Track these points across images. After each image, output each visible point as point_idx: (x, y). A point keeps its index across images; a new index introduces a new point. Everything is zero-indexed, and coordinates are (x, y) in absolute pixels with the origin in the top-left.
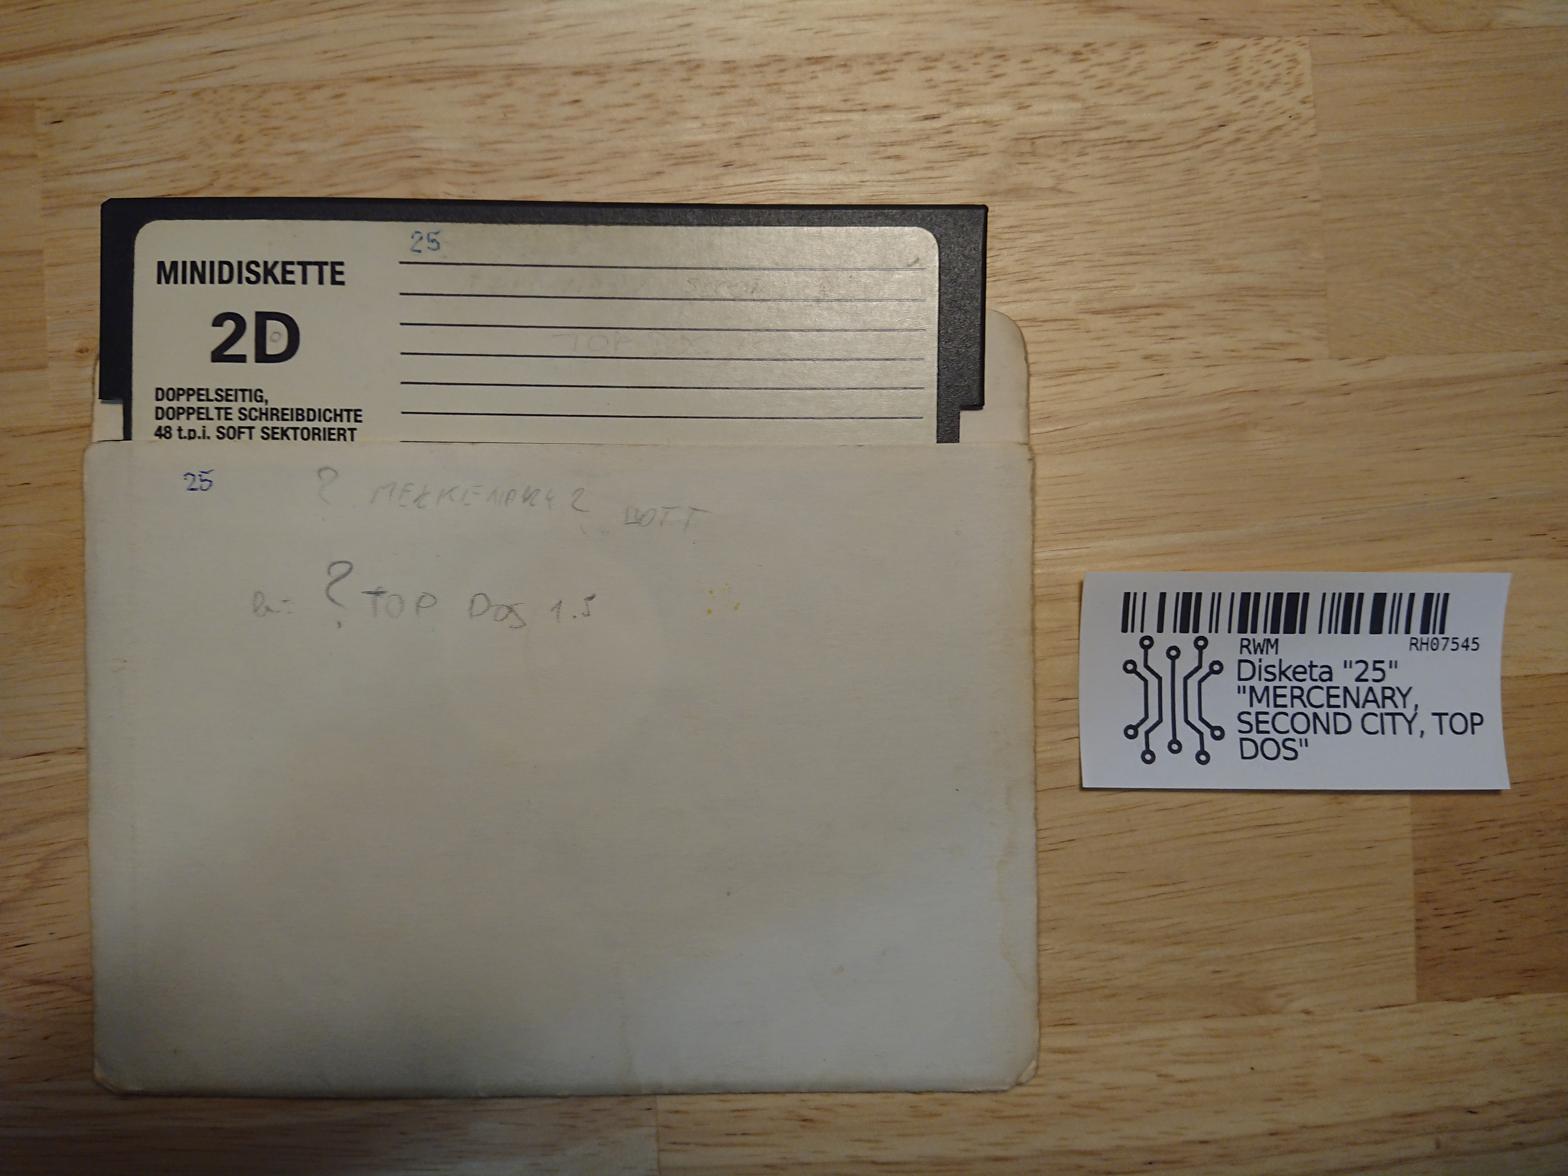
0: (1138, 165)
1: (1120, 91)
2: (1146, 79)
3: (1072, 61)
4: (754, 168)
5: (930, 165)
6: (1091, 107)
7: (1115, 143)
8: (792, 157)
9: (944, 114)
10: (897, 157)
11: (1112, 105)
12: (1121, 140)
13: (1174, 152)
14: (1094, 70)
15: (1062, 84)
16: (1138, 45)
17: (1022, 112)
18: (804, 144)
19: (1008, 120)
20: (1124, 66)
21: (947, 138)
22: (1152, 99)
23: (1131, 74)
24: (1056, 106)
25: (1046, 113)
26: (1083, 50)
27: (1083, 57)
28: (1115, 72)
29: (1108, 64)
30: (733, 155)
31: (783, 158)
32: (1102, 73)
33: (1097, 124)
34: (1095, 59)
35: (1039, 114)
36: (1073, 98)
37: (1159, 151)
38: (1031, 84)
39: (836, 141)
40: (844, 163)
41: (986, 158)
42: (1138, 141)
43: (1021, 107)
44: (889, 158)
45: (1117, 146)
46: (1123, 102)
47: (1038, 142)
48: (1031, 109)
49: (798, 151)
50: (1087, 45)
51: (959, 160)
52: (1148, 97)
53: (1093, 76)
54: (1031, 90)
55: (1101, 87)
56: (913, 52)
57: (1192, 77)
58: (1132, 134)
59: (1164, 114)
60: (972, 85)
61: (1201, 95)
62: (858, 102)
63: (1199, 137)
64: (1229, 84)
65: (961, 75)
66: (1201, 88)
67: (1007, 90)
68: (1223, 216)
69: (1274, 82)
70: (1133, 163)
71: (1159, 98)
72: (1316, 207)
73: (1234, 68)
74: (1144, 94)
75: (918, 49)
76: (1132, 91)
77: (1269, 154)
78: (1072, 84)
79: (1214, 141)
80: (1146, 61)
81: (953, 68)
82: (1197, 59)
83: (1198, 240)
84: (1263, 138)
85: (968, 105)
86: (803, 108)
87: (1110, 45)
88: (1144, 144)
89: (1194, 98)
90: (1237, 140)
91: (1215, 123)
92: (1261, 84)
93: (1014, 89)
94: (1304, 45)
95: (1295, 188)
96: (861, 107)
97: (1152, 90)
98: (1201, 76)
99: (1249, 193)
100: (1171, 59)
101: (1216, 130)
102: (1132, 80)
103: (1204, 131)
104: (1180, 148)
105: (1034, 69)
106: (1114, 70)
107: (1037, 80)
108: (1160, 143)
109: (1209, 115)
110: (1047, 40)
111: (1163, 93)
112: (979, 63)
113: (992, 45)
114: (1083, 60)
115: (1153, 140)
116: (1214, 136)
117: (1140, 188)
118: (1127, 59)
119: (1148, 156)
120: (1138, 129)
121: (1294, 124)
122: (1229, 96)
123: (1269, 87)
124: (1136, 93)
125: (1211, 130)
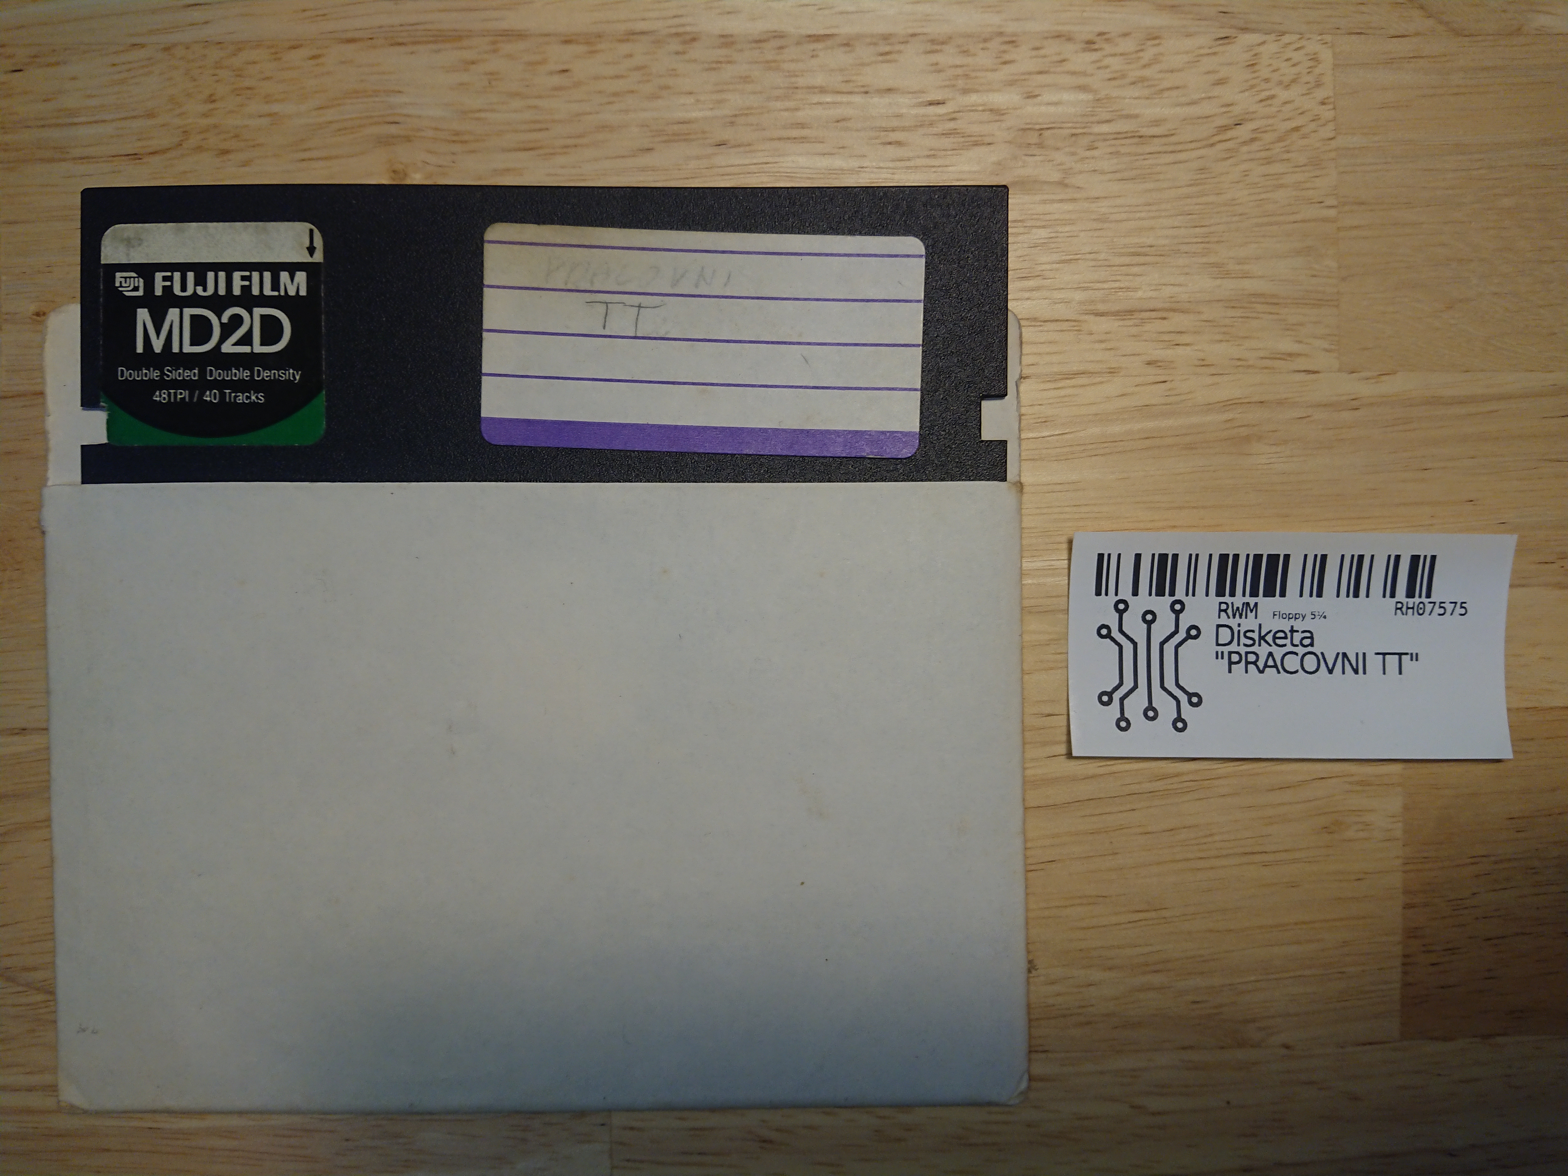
0: (1150, 162)
1: (1133, 83)
2: (1161, 72)
3: (1084, 50)
4: (748, 148)
5: (932, 152)
6: (1103, 99)
7: (1126, 138)
8: (789, 138)
9: (949, 99)
10: (899, 143)
11: (1124, 98)
12: (1133, 135)
13: (1187, 150)
14: (1107, 61)
15: (1073, 73)
16: (1154, 37)
17: (1030, 101)
18: (802, 126)
19: (1016, 109)
20: (1139, 58)
21: (952, 125)
22: (1166, 94)
23: (1145, 66)
24: (1066, 96)
25: (1056, 104)
26: (1096, 39)
27: (1096, 46)
28: (1129, 64)
29: (1121, 54)
30: (727, 134)
31: (780, 139)
32: (1116, 63)
33: (1108, 118)
34: (1108, 48)
35: (1049, 104)
36: (1083, 88)
37: (1171, 148)
38: (1040, 73)
39: (835, 124)
40: (843, 148)
41: (992, 148)
42: (1151, 137)
43: (1031, 96)
44: (890, 143)
45: (1128, 141)
46: (1137, 95)
47: (1047, 133)
48: (1040, 98)
49: (795, 133)
50: (1100, 34)
51: (963, 149)
52: (1162, 90)
53: (1107, 67)
54: (1040, 78)
55: (1114, 79)
56: (920, 34)
57: (1208, 73)
58: (1144, 129)
59: (1178, 110)
60: (979, 70)
61: (1217, 91)
62: (859, 84)
63: (1214, 135)
64: (1247, 81)
65: (969, 60)
66: (1218, 84)
67: (1016, 77)
68: (1235, 219)
69: (1294, 81)
70: (1144, 159)
71: (1174, 93)
72: (1332, 213)
73: (1253, 65)
74: (1158, 88)
75: (925, 30)
76: (1146, 84)
77: (1286, 156)
78: (1084, 74)
79: (1229, 140)
80: (1161, 54)
81: (960, 52)
82: (1215, 54)
83: (1208, 243)
84: (1280, 139)
85: (975, 92)
86: (802, 88)
87: (1125, 35)
88: (1156, 140)
89: (1210, 95)
90: (1253, 140)
91: (1231, 122)
92: (1280, 83)
93: (1023, 77)
94: (1326, 43)
95: (1311, 192)
96: (863, 90)
97: (1166, 84)
98: (1217, 72)
99: (1263, 196)
100: (1187, 53)
101: (1232, 129)
102: (1147, 72)
103: (1219, 129)
104: (1193, 145)
105: (1045, 57)
106: (1128, 61)
107: (1047, 69)
108: (1173, 139)
109: (1225, 113)
110: (1060, 28)
111: (1178, 88)
112: (987, 49)
113: (1002, 30)
114: (1096, 50)
115: (1166, 136)
116: (1229, 134)
117: (1150, 185)
118: (1141, 51)
119: (1161, 152)
120: (1150, 124)
121: (1312, 126)
122: (1247, 94)
123: (1289, 85)
124: (1150, 86)
125: (1226, 128)
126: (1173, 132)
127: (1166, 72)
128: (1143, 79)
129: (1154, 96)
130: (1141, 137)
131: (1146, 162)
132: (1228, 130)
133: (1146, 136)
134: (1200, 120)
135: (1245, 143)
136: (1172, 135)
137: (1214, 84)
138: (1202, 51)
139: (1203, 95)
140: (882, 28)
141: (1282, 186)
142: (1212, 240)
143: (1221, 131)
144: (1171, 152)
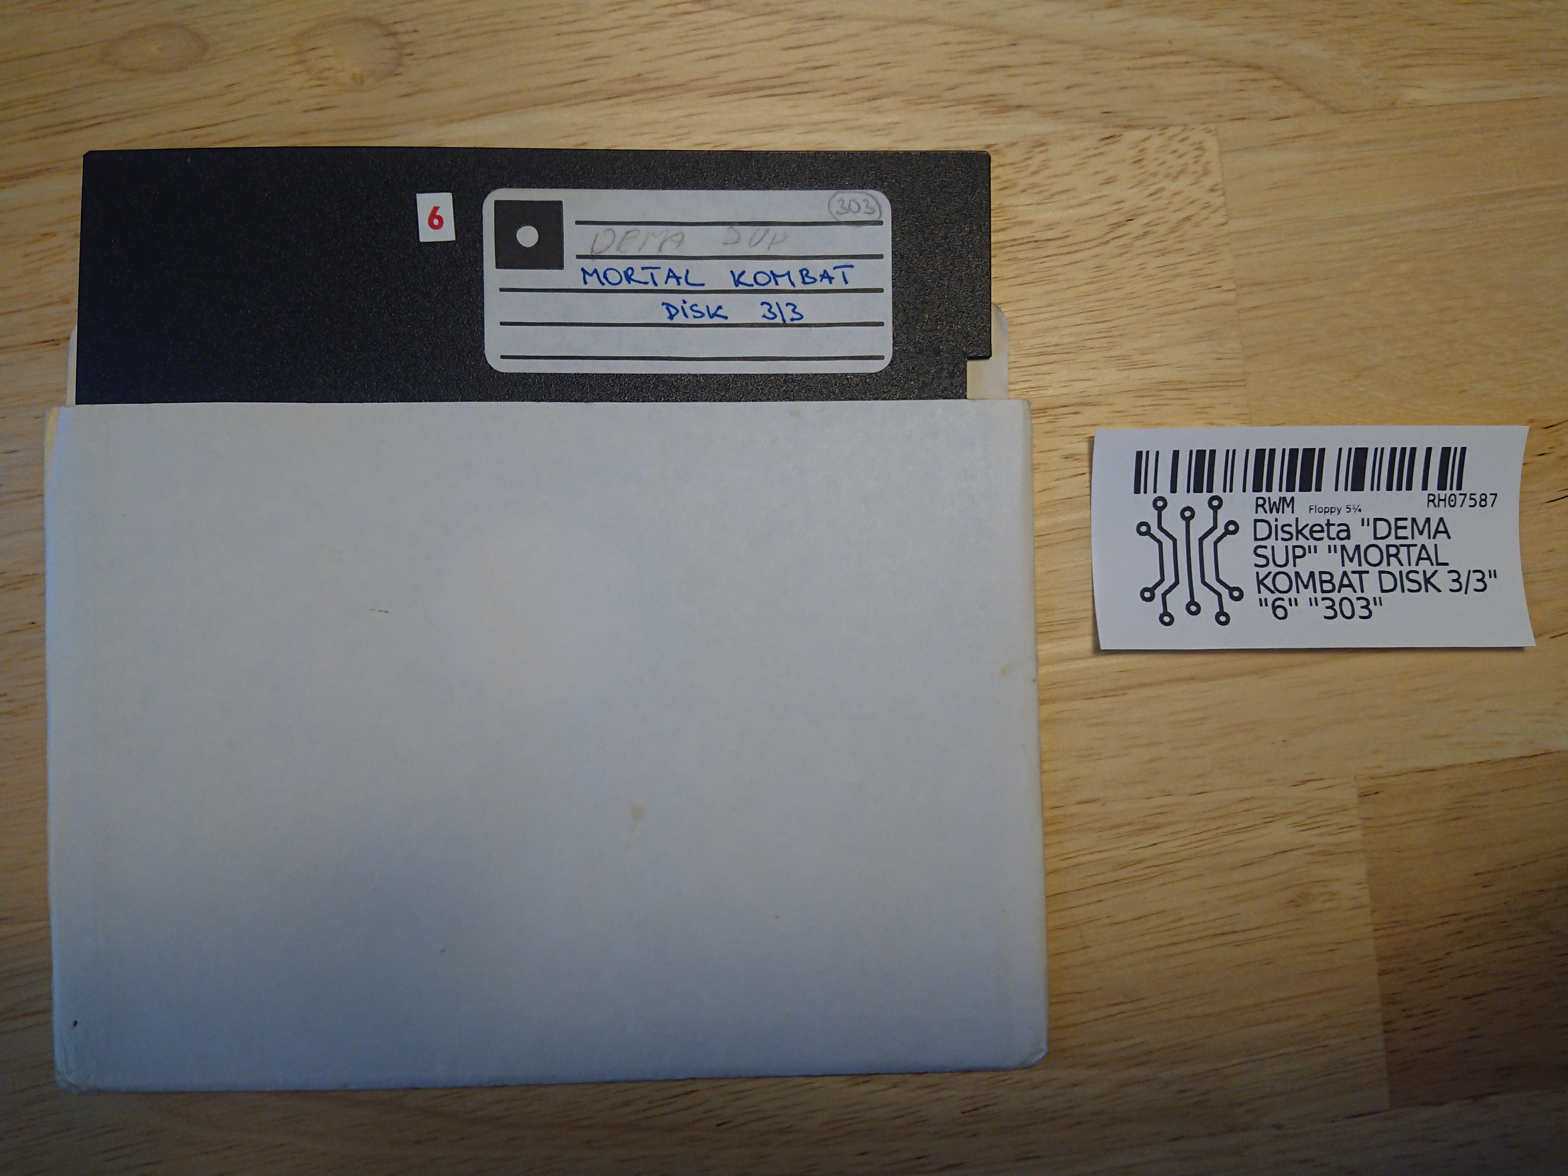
0: (1048, 264)
1: (1024, 191)
7: (1022, 244)
11: (1017, 206)
12: (1029, 240)
13: (1083, 250)
16: (1040, 144)
20: (1028, 166)
23: (1034, 173)
28: (1019, 172)
29: (1011, 164)
42: (1047, 240)
46: (1029, 202)
55: (1005, 188)
57: (1097, 173)
58: (1039, 234)
59: (1070, 212)
61: (1107, 190)
63: (1106, 233)
68: (1135, 312)
69: (1181, 172)
70: (1041, 263)
71: (1064, 196)
72: (1231, 296)
73: (1140, 161)
74: (1047, 193)
77: (1180, 246)
79: (1122, 236)
80: (1049, 159)
82: (1101, 154)
83: (1112, 337)
84: (1173, 230)
88: (1051, 243)
89: (1100, 195)
92: (1168, 175)
94: (1210, 131)
95: (1207, 278)
97: (1056, 189)
98: (1106, 171)
99: (1160, 287)
101: (1124, 225)
102: (1036, 179)
103: (1113, 226)
104: (1087, 245)
106: (1017, 170)
108: (1067, 241)
109: (1117, 210)
111: (1067, 191)
115: (1060, 238)
117: (1049, 287)
118: (1030, 158)
119: (1056, 255)
120: (1045, 228)
121: (1205, 213)
122: (1136, 189)
123: (1176, 177)
124: (1040, 192)
125: (1119, 225)
126: (1068, 234)
127: (1055, 176)
128: (1033, 186)
129: (1046, 201)
130: (1037, 241)
131: (1044, 265)
132: (1119, 226)
133: (1043, 240)
134: (1091, 221)
135: (1137, 238)
136: (1068, 236)
137: (1103, 184)
138: (1087, 154)
139: (1093, 195)
141: (1181, 275)
142: (1116, 333)
143: (1114, 228)
144: (1067, 253)
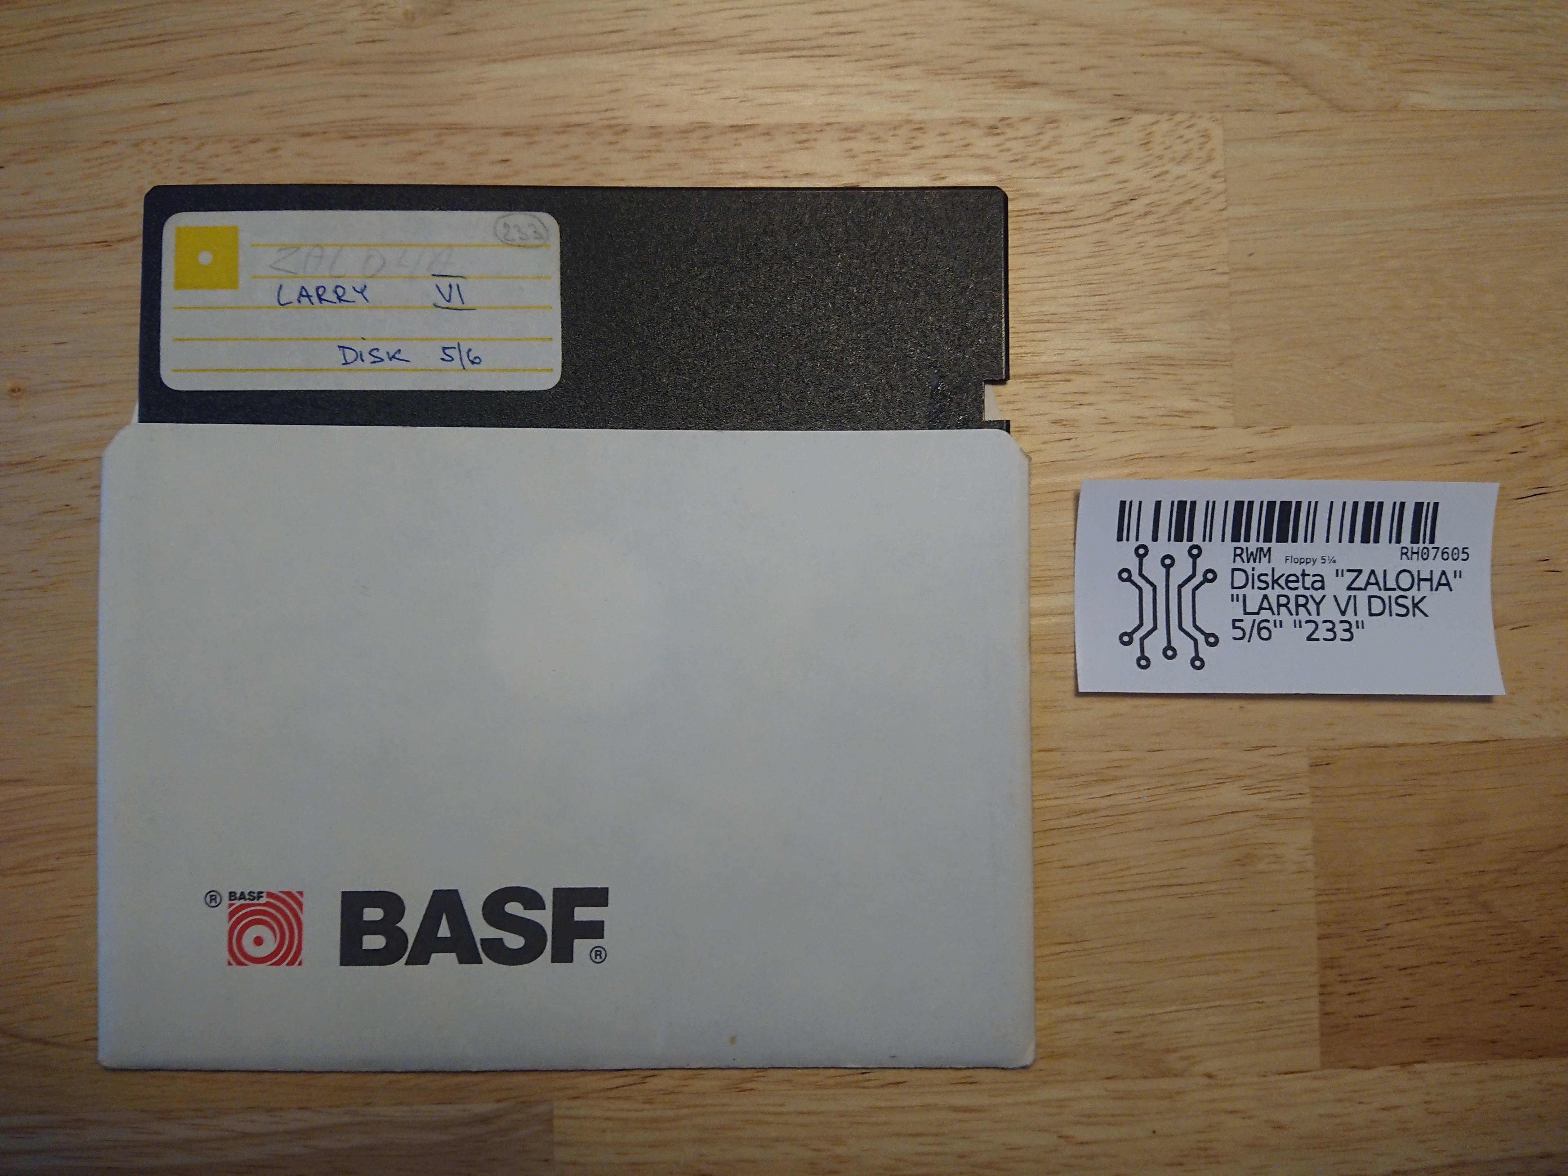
0: (1051, 236)
1: (1033, 164)
2: (1059, 153)
3: (987, 135)
6: (1006, 180)
7: (1027, 215)
11: (1026, 178)
12: (1035, 211)
13: (1086, 225)
14: (1008, 145)
15: (978, 156)
16: (1052, 121)
20: (1039, 140)
22: (1065, 173)
23: (1044, 148)
26: (999, 124)
28: (1030, 146)
29: (1023, 138)
32: (1017, 146)
34: (1010, 133)
36: (988, 170)
37: (1071, 223)
38: (948, 156)
42: (1051, 213)
43: (938, 178)
45: (1030, 218)
46: (1037, 175)
50: (1003, 119)
52: (1061, 171)
53: (1008, 150)
54: (948, 161)
55: (1016, 160)
56: (834, 123)
57: (1105, 152)
58: (1045, 207)
59: (1077, 188)
60: (891, 156)
61: (1112, 169)
62: (779, 170)
63: (1111, 210)
64: (1140, 159)
65: (880, 146)
66: (1113, 162)
67: (924, 162)
68: (1131, 287)
69: (1185, 157)
70: (1046, 234)
71: (1072, 172)
72: (1225, 279)
73: (1146, 143)
74: (1057, 168)
75: (839, 120)
76: (1045, 165)
77: (1178, 228)
78: (988, 157)
79: (1124, 214)
80: (1060, 136)
81: (872, 139)
82: (1110, 134)
83: (1107, 310)
84: (1174, 212)
85: (886, 175)
86: (727, 173)
87: (1026, 119)
88: (1056, 216)
89: (1106, 173)
90: (1147, 214)
91: (1126, 197)
92: (1173, 159)
93: (931, 161)
94: (1217, 120)
95: (1203, 260)
96: (783, 174)
97: (1065, 164)
98: (1113, 151)
99: (1157, 266)
100: (1085, 134)
101: (1126, 204)
102: (1046, 154)
103: (1115, 204)
104: (1090, 221)
105: (951, 141)
106: (1029, 144)
107: (952, 153)
108: (1071, 215)
109: (1121, 189)
110: (964, 115)
111: (1075, 167)
112: (898, 135)
113: (910, 118)
114: (998, 134)
115: (1065, 212)
116: (1124, 209)
117: (1051, 258)
118: (1041, 133)
119: (1060, 228)
120: (1051, 201)
121: (1205, 198)
122: (1141, 170)
123: (1180, 162)
124: (1049, 167)
125: (1122, 203)
126: (1072, 208)
127: (1064, 152)
128: (1043, 160)
129: (1053, 175)
130: (1042, 213)
131: (1048, 237)
132: (1123, 205)
133: (1046, 213)
134: (1097, 197)
135: (1139, 217)
136: (1071, 211)
137: (1110, 163)
138: (1098, 133)
139: (1100, 173)
140: (799, 119)
141: (1175, 256)
142: (1111, 307)
143: (1117, 206)
144: (1070, 227)
